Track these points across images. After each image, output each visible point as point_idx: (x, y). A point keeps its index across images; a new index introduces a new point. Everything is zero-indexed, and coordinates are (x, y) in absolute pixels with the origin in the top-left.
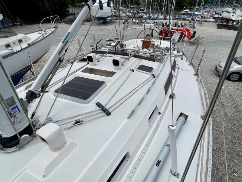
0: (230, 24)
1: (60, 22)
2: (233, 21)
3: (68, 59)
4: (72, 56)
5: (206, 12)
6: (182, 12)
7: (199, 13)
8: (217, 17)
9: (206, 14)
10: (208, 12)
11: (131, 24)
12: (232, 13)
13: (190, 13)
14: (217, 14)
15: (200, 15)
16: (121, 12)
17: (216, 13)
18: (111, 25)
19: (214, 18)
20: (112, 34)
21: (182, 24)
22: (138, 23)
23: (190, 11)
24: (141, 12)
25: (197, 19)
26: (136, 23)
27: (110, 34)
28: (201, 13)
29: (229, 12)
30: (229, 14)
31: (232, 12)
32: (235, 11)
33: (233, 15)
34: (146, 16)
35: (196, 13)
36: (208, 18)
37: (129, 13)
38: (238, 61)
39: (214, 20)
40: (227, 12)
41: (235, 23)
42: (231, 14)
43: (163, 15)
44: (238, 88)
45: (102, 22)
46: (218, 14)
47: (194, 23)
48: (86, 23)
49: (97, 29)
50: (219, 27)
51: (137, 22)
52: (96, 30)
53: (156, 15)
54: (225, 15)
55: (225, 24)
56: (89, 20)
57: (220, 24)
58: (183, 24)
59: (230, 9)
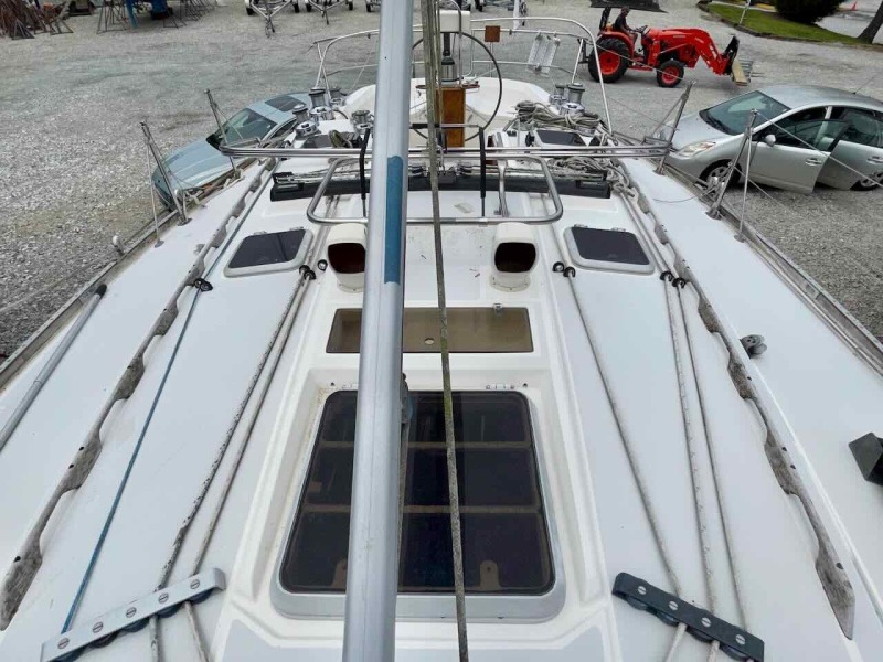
3: (119, 241)
4: (63, 194)
11: (282, 11)
18: (196, 24)
20: (218, 64)
22: (309, 8)
26: (302, 6)
27: (206, 65)
38: (718, 122)
45: (151, 12)
48: (69, 21)
49: (139, 48)
52: (135, 50)
56: (78, 6)
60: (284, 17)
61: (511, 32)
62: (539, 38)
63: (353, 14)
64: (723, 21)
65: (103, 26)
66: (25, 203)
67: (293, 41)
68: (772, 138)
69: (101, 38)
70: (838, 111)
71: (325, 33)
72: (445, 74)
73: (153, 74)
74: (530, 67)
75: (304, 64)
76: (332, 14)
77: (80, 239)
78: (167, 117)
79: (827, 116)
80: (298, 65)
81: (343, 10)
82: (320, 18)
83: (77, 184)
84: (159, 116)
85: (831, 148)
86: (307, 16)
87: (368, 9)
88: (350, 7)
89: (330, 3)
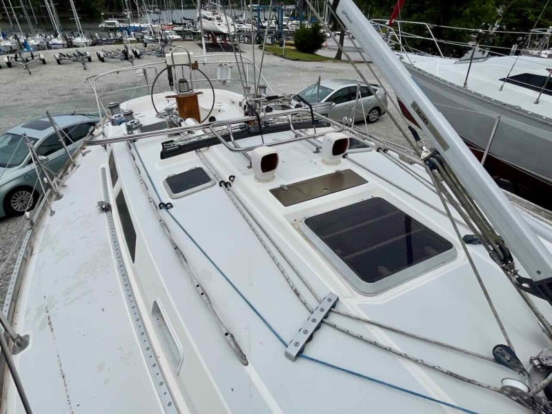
2: (224, 35)
6: (103, 25)
7: (142, 26)
9: (157, 26)
10: (158, 21)
12: (216, 20)
13: (122, 25)
14: (177, 24)
15: (146, 28)
17: (174, 23)
19: (178, 32)
22: (9, 65)
28: (148, 25)
29: (210, 19)
30: (211, 22)
31: (214, 17)
32: (218, 16)
33: (218, 23)
35: (136, 25)
36: (166, 34)
40: (206, 18)
41: (228, 39)
42: (216, 22)
43: (59, 36)
54: (207, 25)
58: (138, 52)
59: (208, 13)
61: (204, 64)
62: (221, 65)
63: (47, 66)
71: (31, 80)
72: (182, 88)
74: (219, 81)
75: (22, 102)
76: (32, 67)
80: (19, 102)
81: (39, 64)
82: (23, 71)
86: (9, 70)
87: (59, 62)
88: (44, 62)
89: (27, 61)
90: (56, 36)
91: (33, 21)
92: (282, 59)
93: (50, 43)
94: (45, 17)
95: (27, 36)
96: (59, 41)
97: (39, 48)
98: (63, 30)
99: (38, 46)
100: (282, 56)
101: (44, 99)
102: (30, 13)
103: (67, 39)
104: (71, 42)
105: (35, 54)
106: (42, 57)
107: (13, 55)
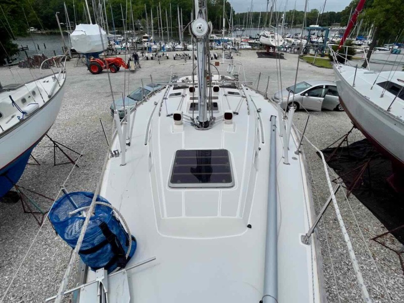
0: (271, 51)
1: (10, 66)
2: (274, 47)
5: (237, 36)
7: (229, 39)
8: (254, 43)
9: (238, 39)
10: (240, 36)
11: (143, 60)
13: (217, 38)
14: (252, 38)
15: (231, 40)
16: (112, 43)
17: (250, 38)
19: (250, 44)
21: (215, 56)
22: (152, 58)
23: (217, 36)
24: (144, 40)
25: (228, 47)
26: (149, 58)
28: (233, 39)
29: (267, 37)
30: (267, 38)
31: (270, 36)
32: (273, 35)
34: (155, 47)
35: (226, 38)
36: (242, 44)
37: (127, 44)
39: (250, 47)
40: (264, 36)
41: (276, 50)
42: (271, 39)
43: (181, 44)
44: (298, 117)
46: (254, 39)
47: (231, 53)
50: (260, 55)
51: (151, 56)
53: (171, 44)
54: (263, 40)
55: (266, 51)
57: (260, 51)
58: (217, 55)
59: (267, 33)
60: (143, 61)
61: (222, 63)
62: (230, 65)
63: (168, 60)
64: (307, 62)
65: (76, 65)
66: (64, 117)
67: (148, 69)
68: (307, 94)
69: (76, 68)
70: (327, 87)
71: (159, 67)
73: (98, 80)
74: (227, 72)
76: (161, 60)
77: (85, 126)
78: (107, 93)
79: (324, 87)
81: (165, 59)
82: (157, 62)
83: (80, 112)
84: (103, 93)
85: (324, 97)
86: (151, 61)
87: (174, 59)
88: (168, 58)
89: (160, 57)
90: (179, 43)
91: (170, 34)
92: (310, 65)
93: (176, 47)
94: (177, 32)
95: (166, 43)
96: (180, 46)
97: (169, 50)
98: (184, 40)
99: (169, 49)
100: (312, 64)
101: (162, 76)
102: (170, 30)
103: (184, 46)
104: (186, 48)
105: (165, 53)
106: (167, 55)
107: (155, 54)
